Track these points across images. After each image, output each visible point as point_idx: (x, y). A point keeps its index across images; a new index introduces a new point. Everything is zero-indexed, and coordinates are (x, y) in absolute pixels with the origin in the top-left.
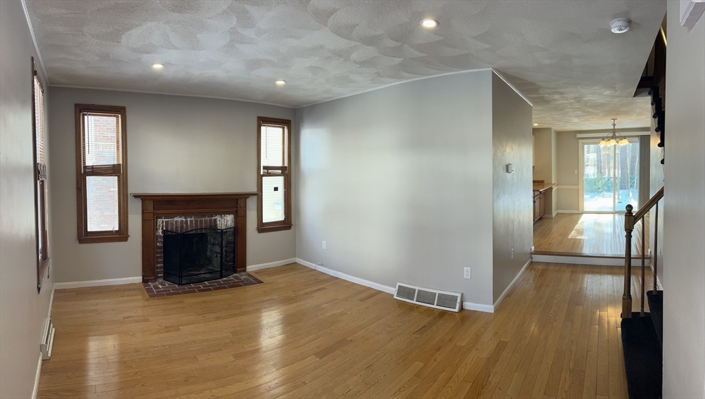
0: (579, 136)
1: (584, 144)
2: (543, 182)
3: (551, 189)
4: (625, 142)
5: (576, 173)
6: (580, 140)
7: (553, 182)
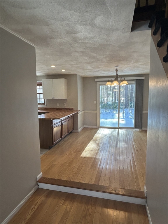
0: (96, 80)
1: (100, 85)
2: (72, 109)
3: (77, 113)
4: (124, 83)
5: (95, 103)
6: (97, 83)
7: (79, 109)
